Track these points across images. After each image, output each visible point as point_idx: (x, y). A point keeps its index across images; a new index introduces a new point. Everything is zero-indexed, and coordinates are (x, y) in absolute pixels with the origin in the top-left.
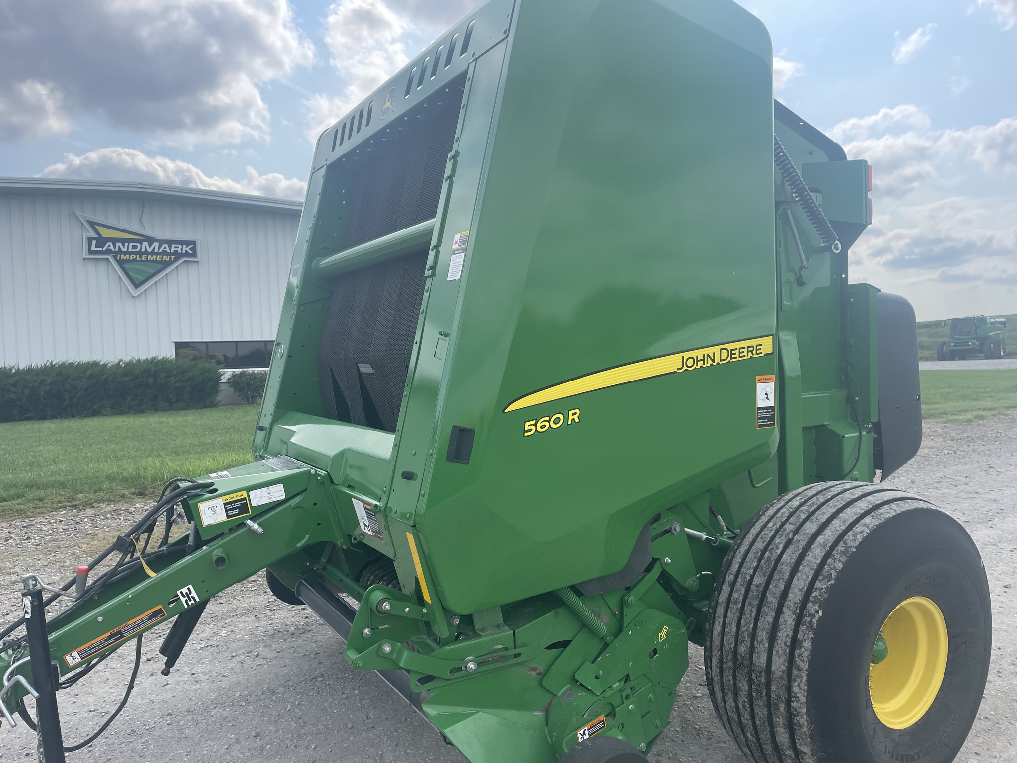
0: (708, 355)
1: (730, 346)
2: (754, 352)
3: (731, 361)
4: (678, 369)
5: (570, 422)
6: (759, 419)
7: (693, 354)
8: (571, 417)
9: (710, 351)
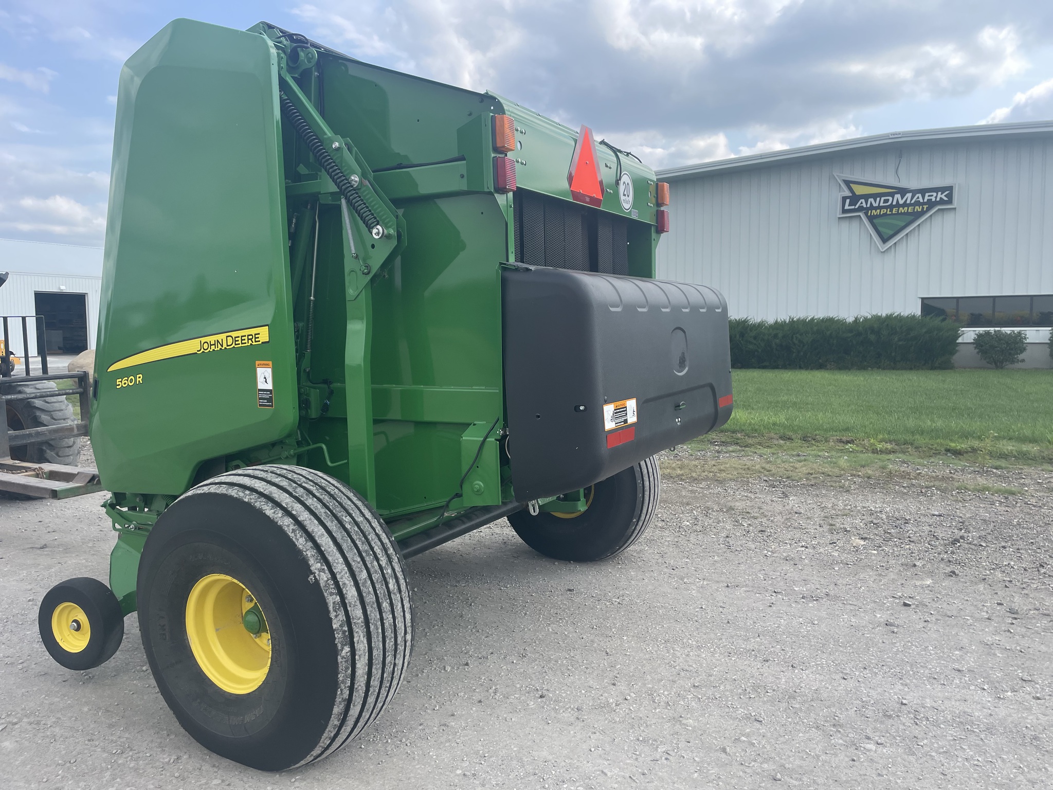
0: (218, 341)
1: (234, 334)
2: (253, 340)
3: (236, 346)
4: (198, 351)
5: (138, 383)
6: (260, 399)
7: (207, 339)
8: (138, 379)
9: (219, 337)
